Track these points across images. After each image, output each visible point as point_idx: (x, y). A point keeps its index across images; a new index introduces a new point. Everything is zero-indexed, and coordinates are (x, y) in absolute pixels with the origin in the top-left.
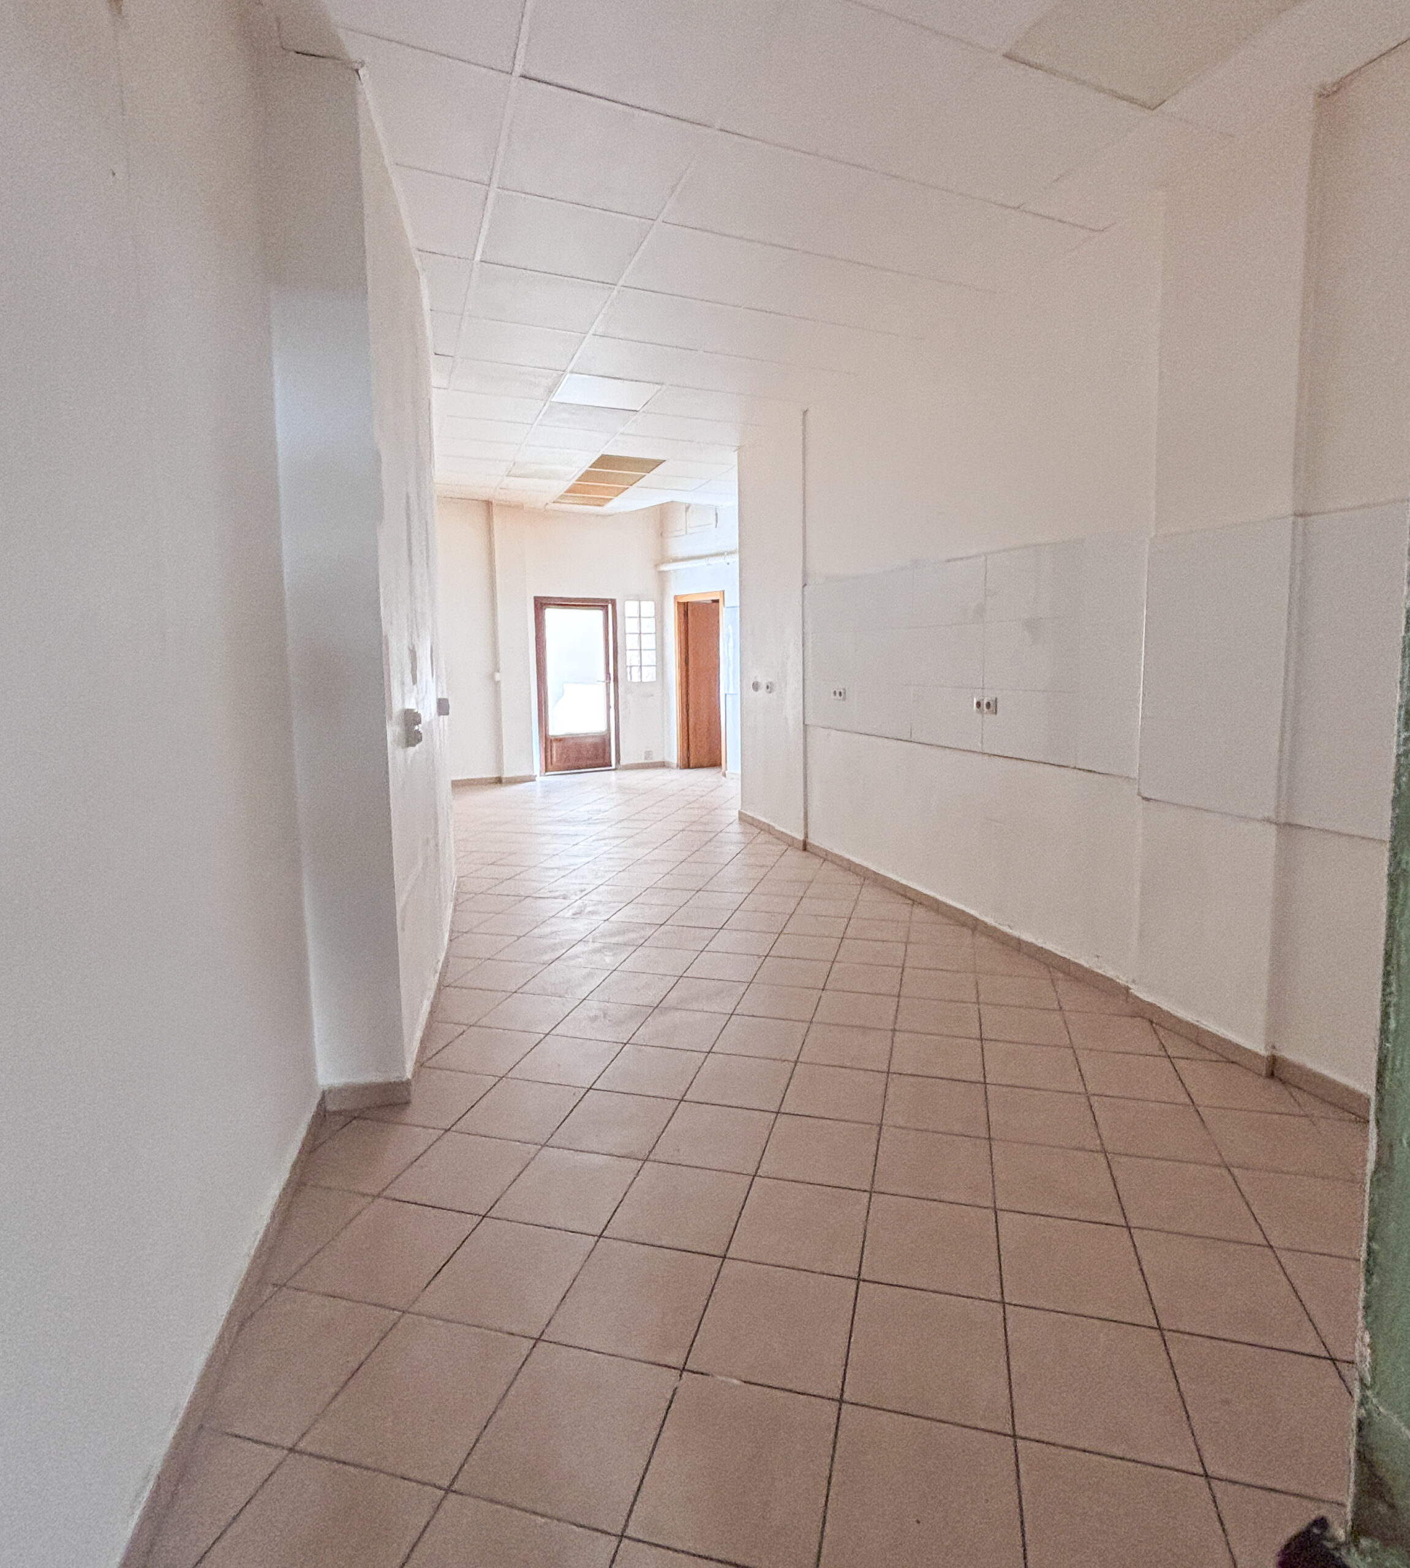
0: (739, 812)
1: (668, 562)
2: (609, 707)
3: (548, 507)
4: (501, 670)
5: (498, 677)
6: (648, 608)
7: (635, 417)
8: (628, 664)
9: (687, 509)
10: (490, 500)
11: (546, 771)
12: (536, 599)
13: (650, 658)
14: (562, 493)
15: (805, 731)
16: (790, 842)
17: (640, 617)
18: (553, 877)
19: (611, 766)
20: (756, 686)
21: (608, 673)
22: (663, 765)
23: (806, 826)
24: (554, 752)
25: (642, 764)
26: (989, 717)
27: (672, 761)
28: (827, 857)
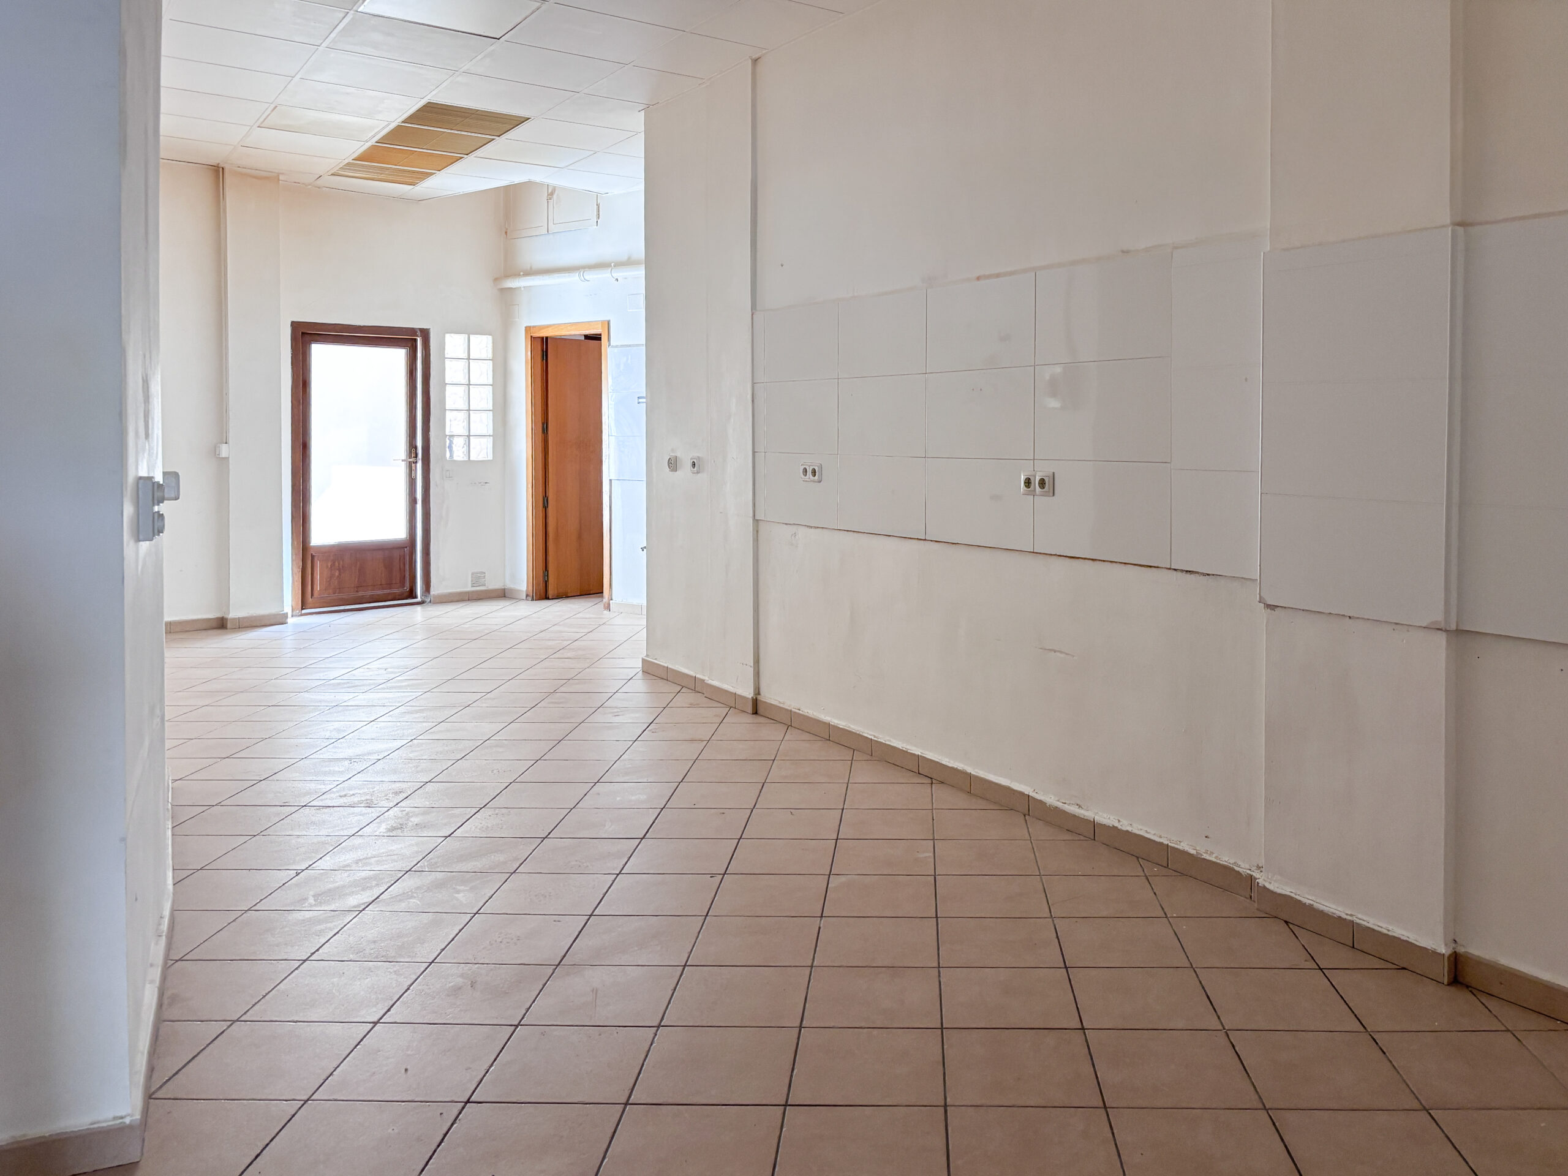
0: (643, 659)
1: (516, 275)
2: (413, 501)
3: (320, 182)
4: (230, 441)
5: (224, 451)
6: (482, 345)
7: (492, 48)
8: (447, 433)
9: (551, 195)
10: (221, 165)
11: (302, 609)
12: (295, 325)
13: (483, 423)
14: (350, 160)
15: (756, 532)
16: (729, 701)
17: (469, 359)
18: (341, 772)
19: (416, 597)
20: (673, 464)
21: (412, 446)
22: (503, 595)
23: (757, 675)
24: (318, 577)
25: (468, 593)
26: (1042, 501)
27: (517, 587)
28: (791, 721)
